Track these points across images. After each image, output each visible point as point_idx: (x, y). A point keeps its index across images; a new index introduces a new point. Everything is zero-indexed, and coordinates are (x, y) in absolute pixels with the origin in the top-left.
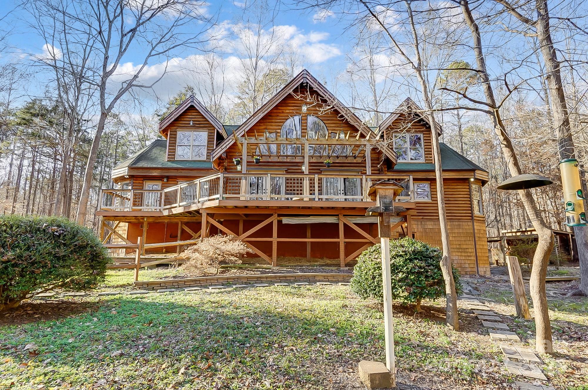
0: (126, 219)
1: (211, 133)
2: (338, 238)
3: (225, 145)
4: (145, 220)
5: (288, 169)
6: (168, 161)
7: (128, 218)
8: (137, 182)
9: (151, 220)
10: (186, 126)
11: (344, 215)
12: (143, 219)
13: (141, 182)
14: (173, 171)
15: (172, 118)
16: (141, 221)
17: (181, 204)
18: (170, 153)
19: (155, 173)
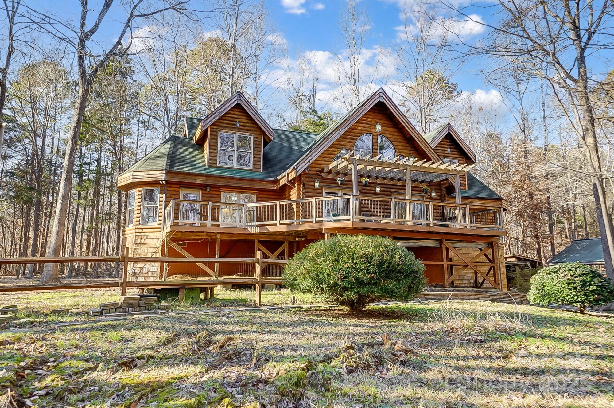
0: (196, 235)
1: (257, 138)
2: (442, 261)
3: (308, 160)
4: (218, 237)
5: (363, 189)
6: (209, 167)
7: (198, 234)
8: (172, 189)
9: (224, 237)
10: (229, 127)
11: (446, 240)
12: (216, 236)
13: (177, 189)
14: (220, 179)
15: (216, 116)
16: (214, 238)
17: (282, 222)
18: (211, 158)
19: (199, 181)
